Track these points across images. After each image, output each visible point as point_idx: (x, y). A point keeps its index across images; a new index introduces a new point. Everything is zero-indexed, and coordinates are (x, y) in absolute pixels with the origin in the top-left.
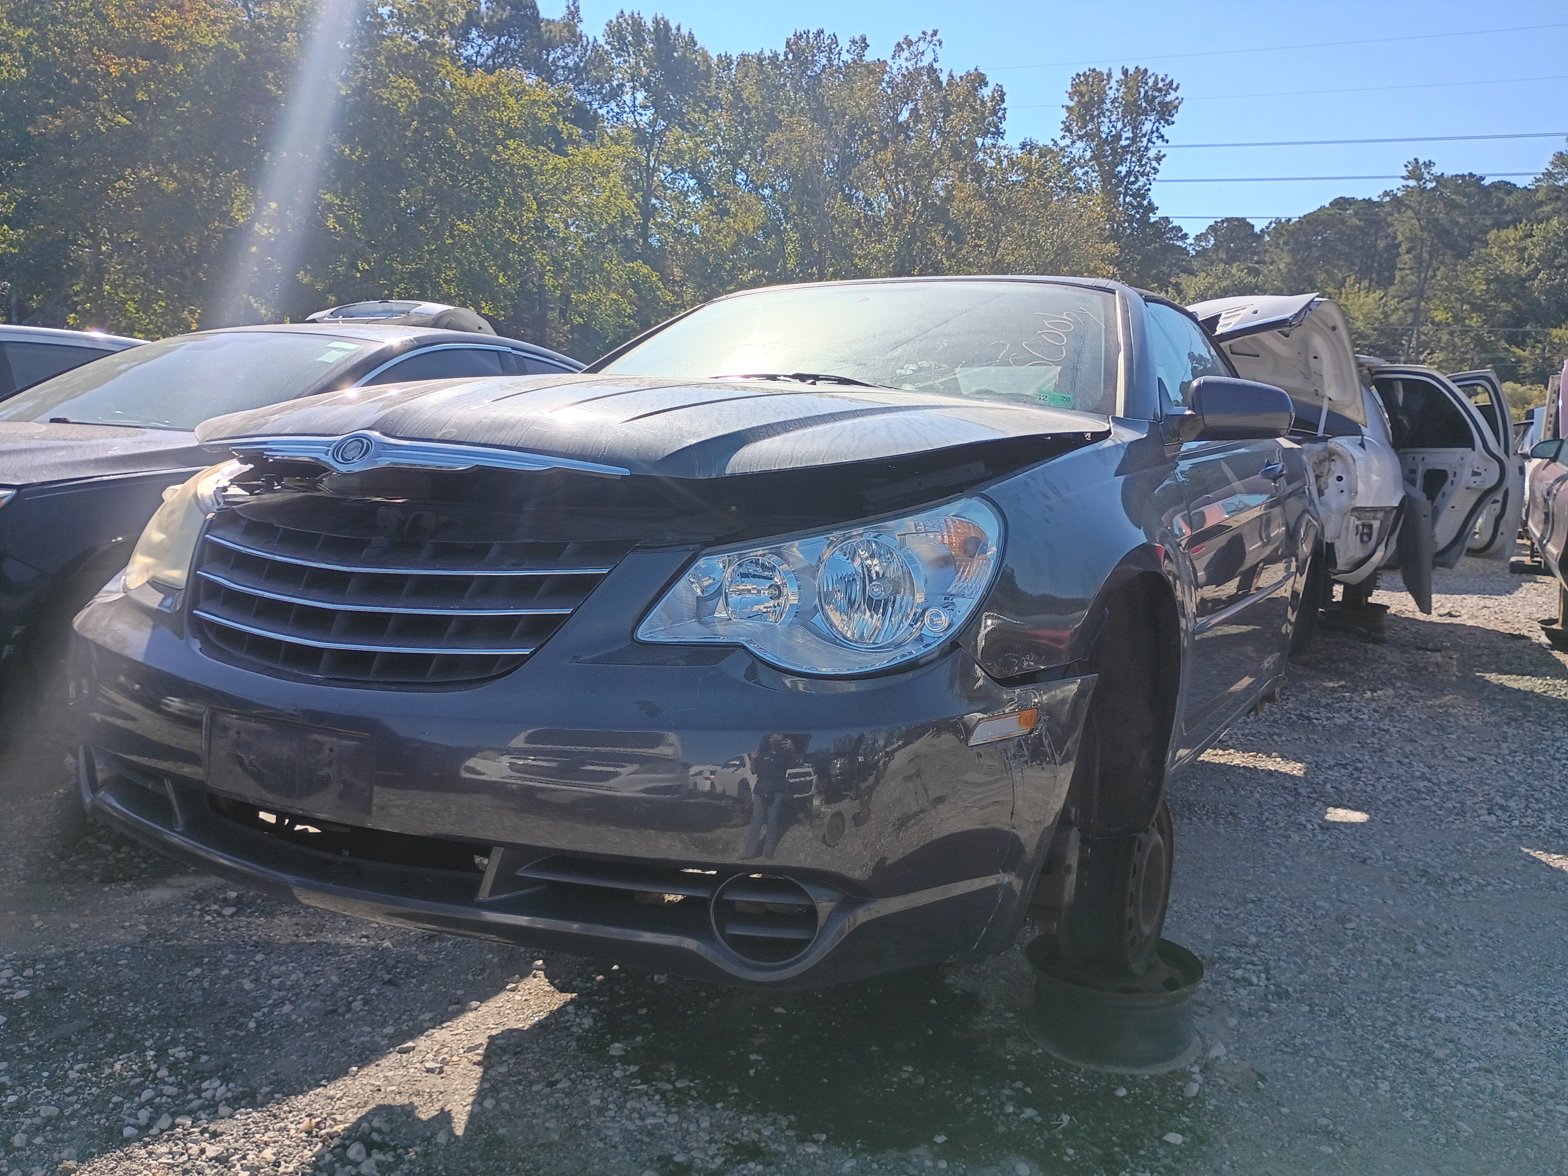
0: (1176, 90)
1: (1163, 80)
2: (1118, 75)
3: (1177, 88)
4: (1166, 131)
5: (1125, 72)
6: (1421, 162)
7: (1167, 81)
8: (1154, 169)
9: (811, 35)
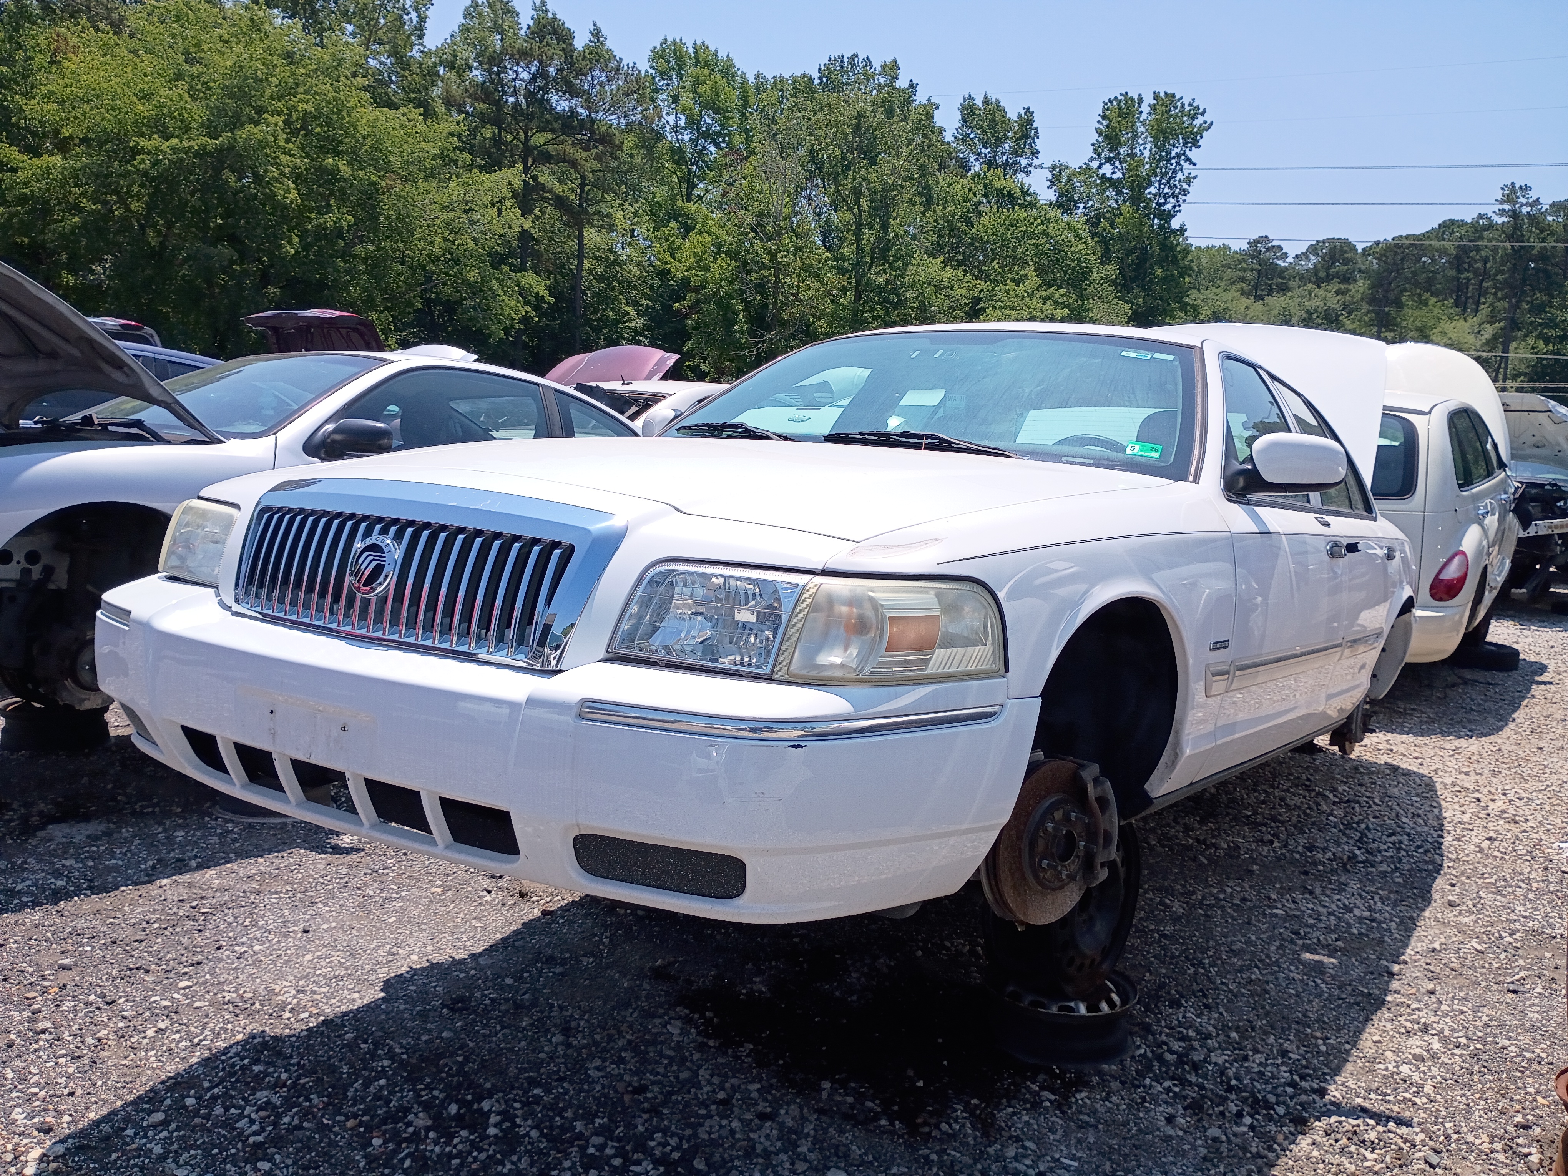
0: (1203, 114)
1: (1190, 105)
2: (1149, 100)
3: (1204, 111)
4: (1193, 154)
5: (1156, 96)
6: (1517, 186)
7: (1195, 104)
8: (1184, 190)
9: (846, 60)
